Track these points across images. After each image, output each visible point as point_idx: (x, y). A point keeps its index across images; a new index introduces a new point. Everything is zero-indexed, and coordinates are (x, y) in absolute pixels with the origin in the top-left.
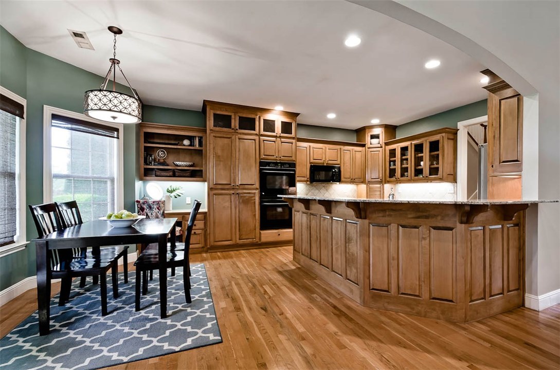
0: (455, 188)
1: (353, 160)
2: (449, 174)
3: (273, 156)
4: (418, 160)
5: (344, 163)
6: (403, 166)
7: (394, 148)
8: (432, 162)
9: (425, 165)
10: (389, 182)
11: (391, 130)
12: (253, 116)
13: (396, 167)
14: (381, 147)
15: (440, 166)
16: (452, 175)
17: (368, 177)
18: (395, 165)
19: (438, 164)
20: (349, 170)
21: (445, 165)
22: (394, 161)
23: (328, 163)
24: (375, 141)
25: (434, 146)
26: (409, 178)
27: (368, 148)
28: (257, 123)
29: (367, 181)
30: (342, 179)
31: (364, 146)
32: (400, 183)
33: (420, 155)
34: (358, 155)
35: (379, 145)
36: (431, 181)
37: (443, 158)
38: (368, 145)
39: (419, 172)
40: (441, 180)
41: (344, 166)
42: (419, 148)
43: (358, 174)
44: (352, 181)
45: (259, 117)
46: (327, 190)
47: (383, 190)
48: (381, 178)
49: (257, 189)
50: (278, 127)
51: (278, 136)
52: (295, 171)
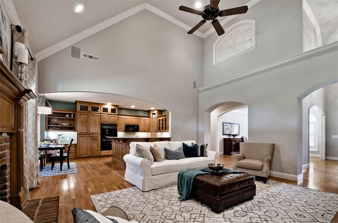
1: (145, 123)
3: (107, 122)
4: (163, 124)
7: (160, 119)
10: (159, 132)
11: (160, 112)
12: (98, 106)
13: (161, 126)
14: (156, 118)
17: (151, 130)
20: (143, 127)
22: (160, 124)
23: (133, 124)
24: (154, 116)
26: (164, 130)
28: (100, 109)
30: (140, 130)
31: (150, 117)
34: (147, 121)
38: (151, 117)
41: (141, 125)
43: (147, 128)
44: (145, 131)
45: (101, 107)
47: (157, 134)
48: (156, 130)
49: (99, 134)
50: (109, 111)
51: (109, 114)
52: (117, 127)
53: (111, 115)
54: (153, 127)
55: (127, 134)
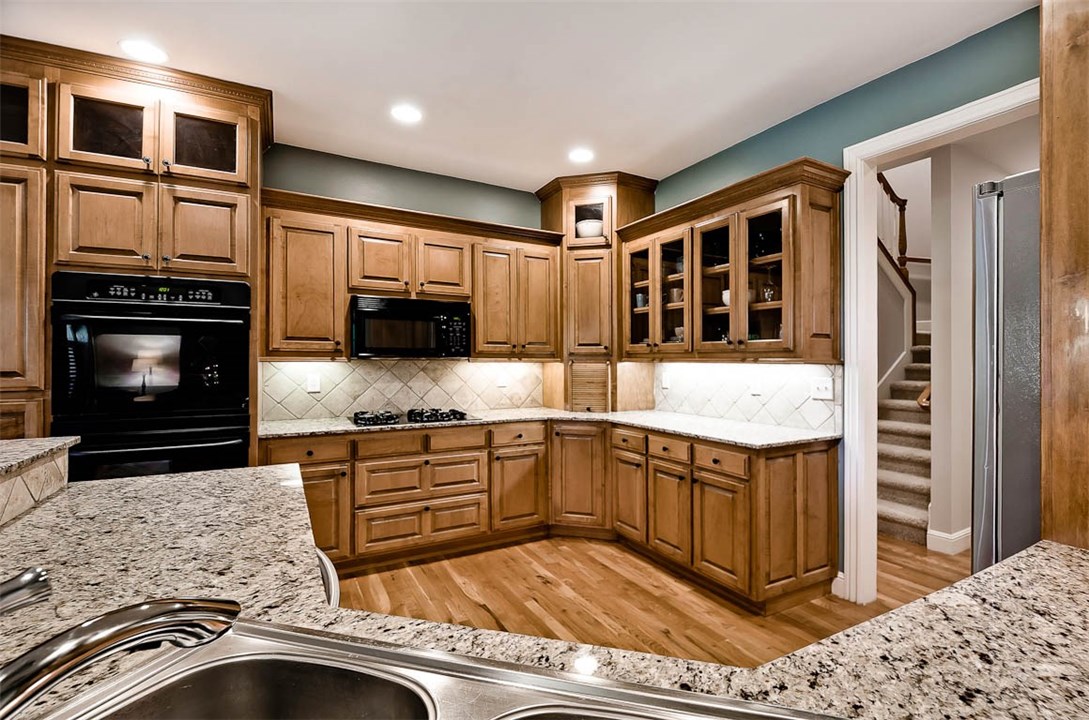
0: (839, 381)
1: (519, 285)
2: (815, 335)
3: (132, 253)
4: (714, 286)
5: (486, 295)
6: (670, 306)
7: (645, 248)
8: (758, 295)
9: (736, 301)
10: (630, 356)
11: (638, 190)
12: (15, 78)
13: (649, 309)
14: (608, 246)
15: (786, 305)
16: (828, 336)
17: (570, 344)
18: (646, 302)
19: (778, 296)
20: (502, 316)
21: (804, 301)
22: (645, 291)
23: (422, 293)
24: (589, 227)
25: (766, 232)
26: (687, 345)
27: (570, 248)
28: (38, 111)
29: (565, 353)
30: (481, 346)
31: (556, 240)
32: (661, 360)
33: (719, 268)
34: (538, 271)
35: (601, 241)
36: (756, 356)
37: (796, 278)
38: (569, 239)
39: (715, 326)
40: (790, 354)
41: (485, 304)
42: (715, 244)
43: (535, 329)
44: (517, 352)
45: (53, 90)
46: (435, 381)
47: (614, 379)
48: (607, 343)
49: (32, 391)
50: (159, 140)
51: (160, 170)
52: (246, 316)
53: (182, 190)
54: (584, 321)
55: (375, 375)
